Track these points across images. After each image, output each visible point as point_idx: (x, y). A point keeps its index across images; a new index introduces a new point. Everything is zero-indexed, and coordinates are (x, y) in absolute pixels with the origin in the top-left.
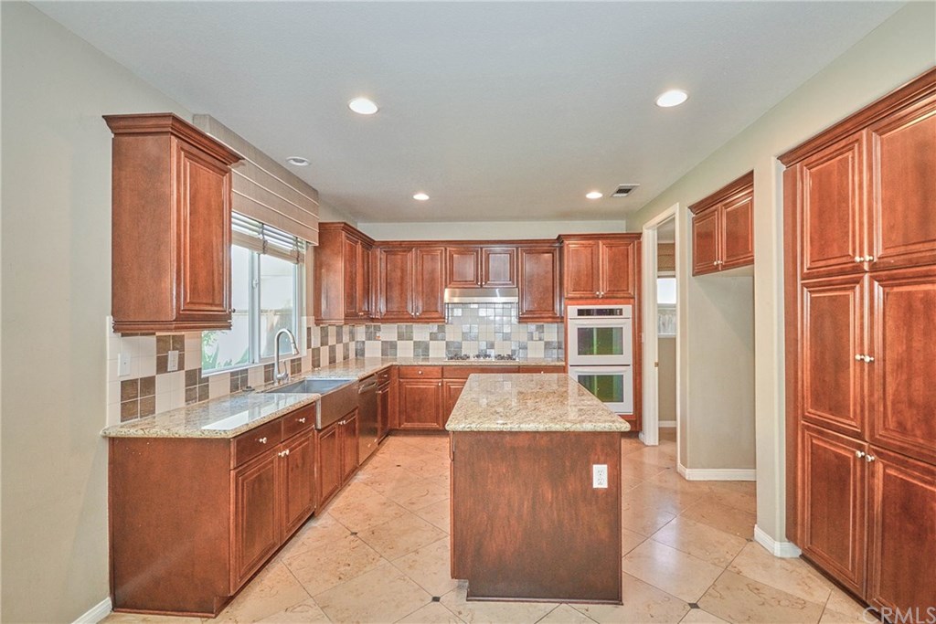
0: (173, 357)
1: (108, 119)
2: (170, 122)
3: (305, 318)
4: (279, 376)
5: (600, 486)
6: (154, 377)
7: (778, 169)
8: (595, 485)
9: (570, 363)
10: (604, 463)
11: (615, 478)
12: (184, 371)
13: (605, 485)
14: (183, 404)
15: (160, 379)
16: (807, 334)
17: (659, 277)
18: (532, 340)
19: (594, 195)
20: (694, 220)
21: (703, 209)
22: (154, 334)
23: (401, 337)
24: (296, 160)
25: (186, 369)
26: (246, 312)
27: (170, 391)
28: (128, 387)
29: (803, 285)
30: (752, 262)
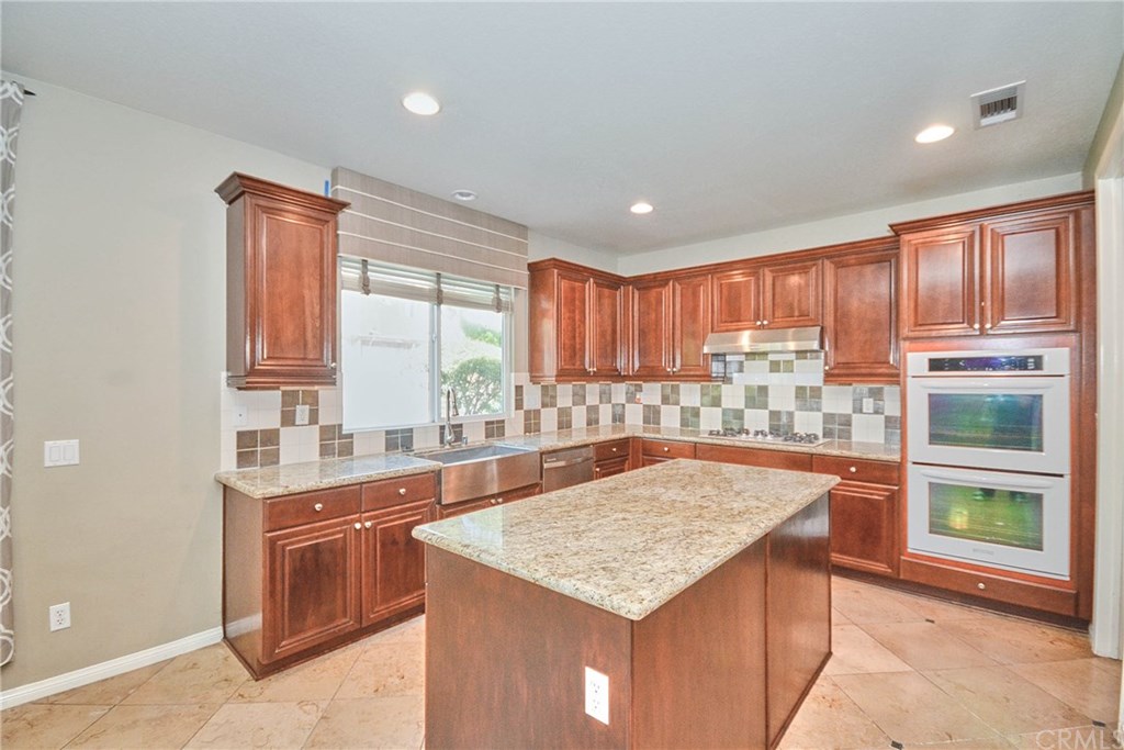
0: (302, 412)
1: (220, 190)
2: (237, 181)
3: (513, 374)
6: (278, 430)
9: (911, 457)
12: (317, 427)
14: (316, 457)
15: (286, 434)
18: (861, 411)
19: (935, 133)
22: (278, 388)
23: (665, 400)
24: (461, 194)
25: (321, 423)
27: (299, 444)
28: (246, 439)
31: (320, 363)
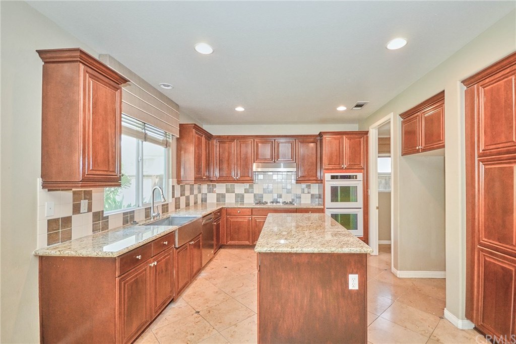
0: (84, 204)
1: (40, 53)
2: (78, 54)
3: (171, 180)
4: (154, 214)
5: (353, 288)
6: (71, 217)
7: (461, 89)
8: (351, 288)
9: (326, 207)
10: (356, 273)
11: (363, 283)
12: (91, 213)
13: (356, 288)
14: (91, 233)
15: (75, 218)
16: (482, 191)
17: (379, 157)
18: (304, 193)
19: (342, 108)
20: (403, 123)
21: (408, 116)
22: (71, 190)
23: (228, 191)
24: (164, 85)
25: (93, 211)
26: (134, 176)
27: (82, 225)
28: (52, 224)
29: (479, 161)
30: (444, 146)
31: (114, 174)
